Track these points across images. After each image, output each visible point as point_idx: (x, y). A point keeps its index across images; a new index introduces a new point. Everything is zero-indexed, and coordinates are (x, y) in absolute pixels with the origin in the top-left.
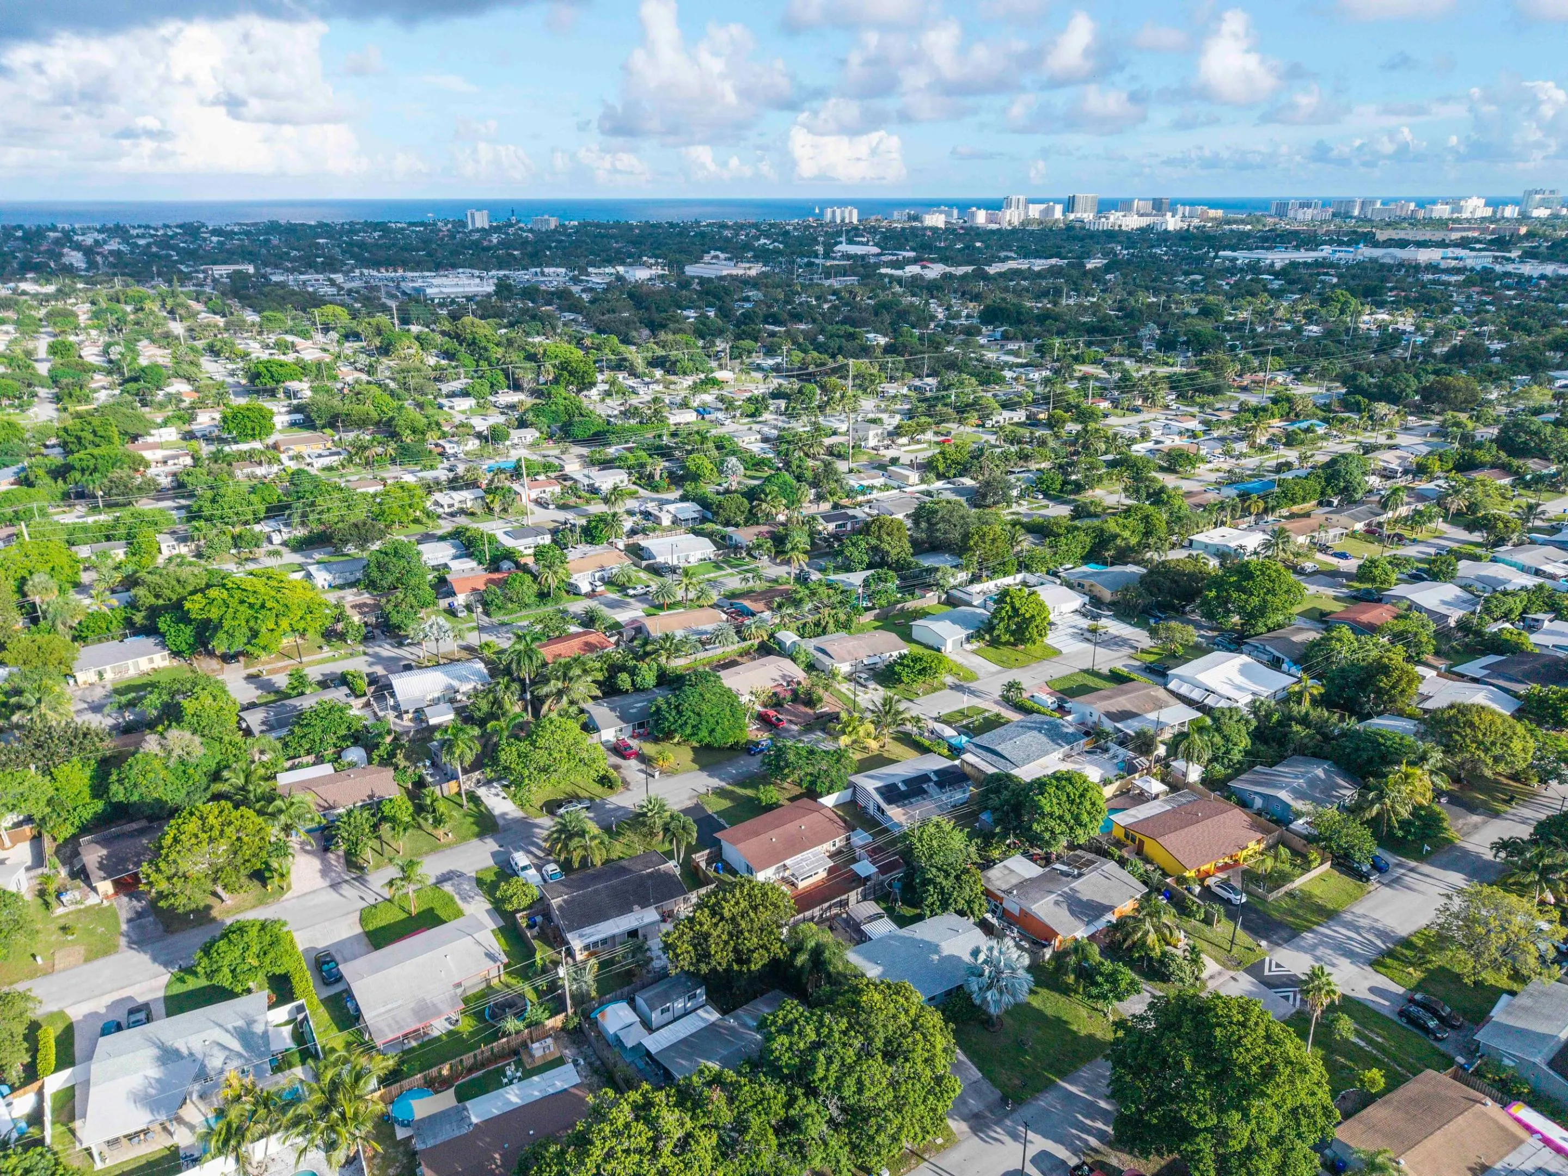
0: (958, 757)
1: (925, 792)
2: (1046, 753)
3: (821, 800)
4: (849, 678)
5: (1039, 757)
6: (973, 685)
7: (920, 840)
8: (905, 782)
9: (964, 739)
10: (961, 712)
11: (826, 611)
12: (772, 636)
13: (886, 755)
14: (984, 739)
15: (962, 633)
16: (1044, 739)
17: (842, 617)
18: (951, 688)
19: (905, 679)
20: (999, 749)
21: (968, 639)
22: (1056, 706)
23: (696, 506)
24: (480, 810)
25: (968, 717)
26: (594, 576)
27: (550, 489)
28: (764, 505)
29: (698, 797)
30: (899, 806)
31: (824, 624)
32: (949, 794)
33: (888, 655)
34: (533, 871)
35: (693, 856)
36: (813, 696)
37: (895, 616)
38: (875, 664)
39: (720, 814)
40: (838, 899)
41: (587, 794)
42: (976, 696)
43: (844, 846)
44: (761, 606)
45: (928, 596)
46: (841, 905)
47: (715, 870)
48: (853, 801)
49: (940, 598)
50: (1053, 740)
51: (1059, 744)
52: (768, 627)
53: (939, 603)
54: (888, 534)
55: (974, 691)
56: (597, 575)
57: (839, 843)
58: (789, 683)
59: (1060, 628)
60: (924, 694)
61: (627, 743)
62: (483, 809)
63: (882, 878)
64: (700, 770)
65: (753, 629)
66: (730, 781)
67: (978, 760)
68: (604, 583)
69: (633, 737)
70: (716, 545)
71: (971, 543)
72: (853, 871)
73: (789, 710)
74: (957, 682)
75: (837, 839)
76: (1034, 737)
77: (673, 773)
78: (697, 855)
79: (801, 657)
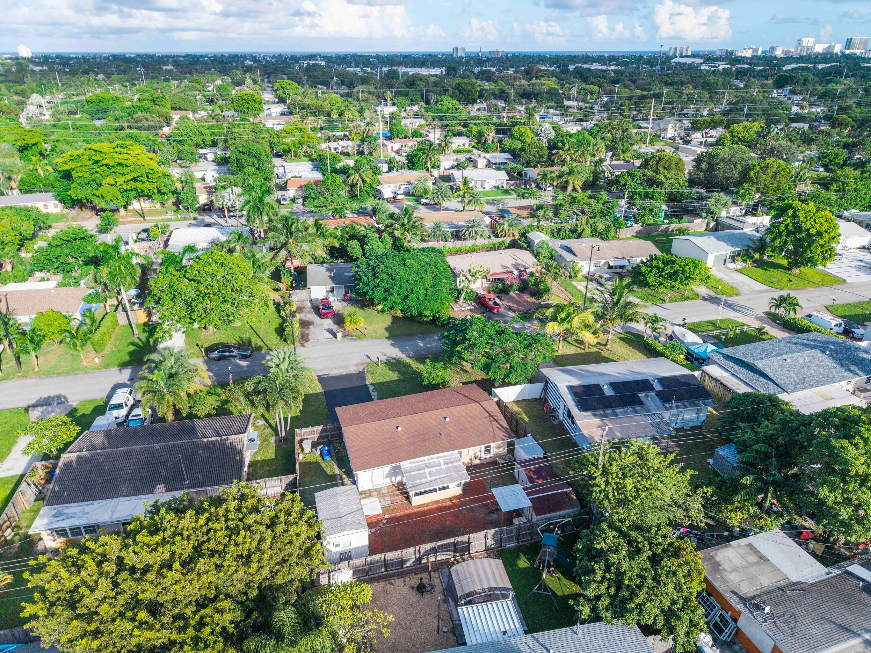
0: (698, 368)
1: (640, 403)
2: (830, 380)
3: (496, 391)
4: (589, 278)
5: (819, 383)
6: (732, 300)
7: (605, 473)
8: (614, 385)
9: (711, 348)
10: (713, 323)
11: (584, 218)
12: (523, 235)
13: (605, 354)
14: (739, 352)
15: (727, 250)
16: (831, 363)
17: (601, 226)
18: (705, 299)
19: (651, 280)
20: (759, 364)
21: (733, 258)
22: (841, 329)
23: (508, 156)
24: (148, 342)
25: (720, 328)
26: (400, 188)
27: (410, 144)
28: (561, 152)
29: (367, 365)
30: (595, 415)
31: (580, 231)
32: (675, 411)
33: (639, 260)
34: (123, 412)
35: (298, 431)
36: (542, 287)
37: (658, 235)
38: (622, 267)
39: (378, 386)
40: (451, 540)
41: (260, 343)
42: (733, 309)
43: (500, 456)
44: (524, 213)
45: (695, 221)
46: (455, 551)
47: (321, 454)
48: (540, 399)
49: (708, 224)
50: (842, 365)
51: (851, 371)
52: (521, 227)
53: (706, 230)
54: (665, 168)
55: (732, 305)
56: (403, 187)
57: (493, 451)
58: (521, 273)
59: (844, 260)
60: (671, 301)
61: (329, 303)
62: (151, 341)
63: (535, 518)
64: (388, 338)
65: (506, 226)
66: (412, 353)
67: (726, 374)
68: (407, 194)
69: (344, 300)
70: (511, 178)
71: (752, 174)
72: (493, 496)
73: (512, 297)
74: (713, 294)
75: (493, 445)
76: (814, 357)
77: (359, 338)
78: (304, 430)
79: (544, 252)
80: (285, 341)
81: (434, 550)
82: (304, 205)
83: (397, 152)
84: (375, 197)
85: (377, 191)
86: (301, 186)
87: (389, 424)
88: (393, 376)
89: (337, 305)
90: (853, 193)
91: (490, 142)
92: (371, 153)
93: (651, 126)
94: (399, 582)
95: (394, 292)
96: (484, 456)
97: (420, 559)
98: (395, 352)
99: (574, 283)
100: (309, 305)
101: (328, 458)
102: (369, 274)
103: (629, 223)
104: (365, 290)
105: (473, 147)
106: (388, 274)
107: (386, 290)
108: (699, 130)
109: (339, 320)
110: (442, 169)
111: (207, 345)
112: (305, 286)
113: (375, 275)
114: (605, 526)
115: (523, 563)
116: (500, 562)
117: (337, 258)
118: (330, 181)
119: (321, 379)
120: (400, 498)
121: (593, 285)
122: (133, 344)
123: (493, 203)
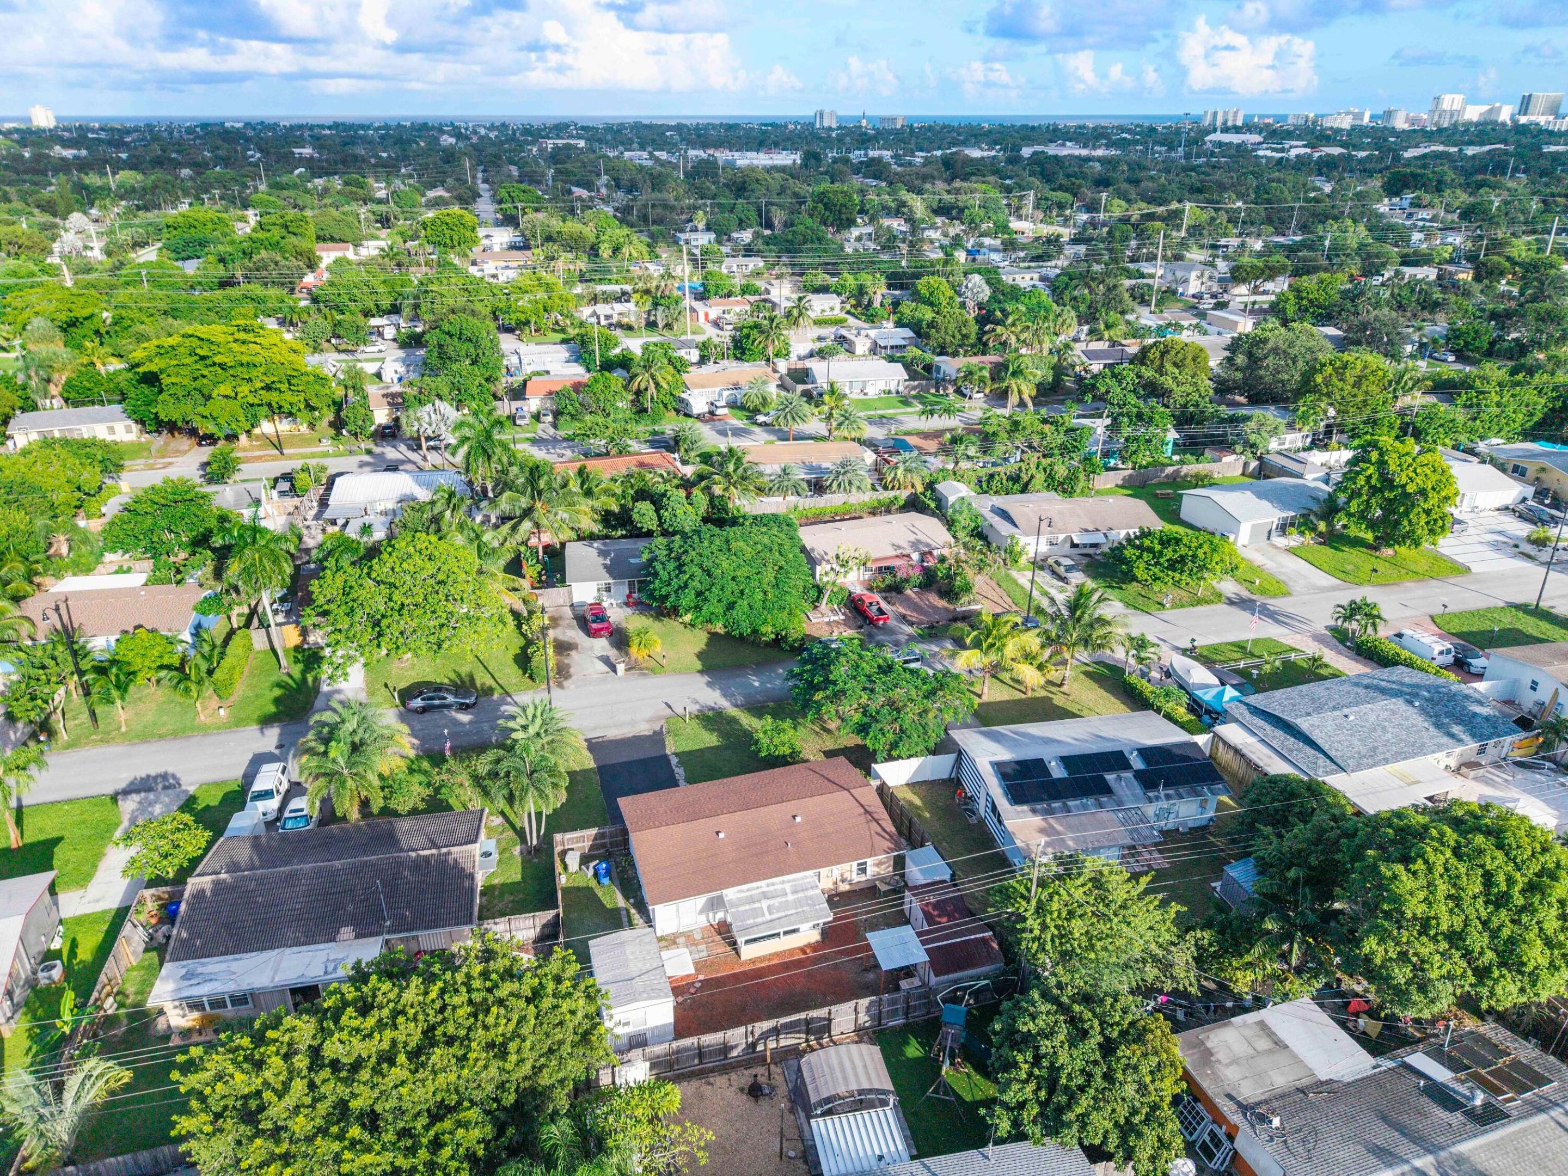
0: (1208, 728)
1: (1106, 790)
2: (1418, 750)
3: (878, 767)
4: (1039, 564)
5: (1399, 756)
6: (1275, 604)
7: (1041, 909)
8: (1066, 761)
9: (1230, 694)
10: (1240, 647)
11: (1033, 457)
12: (930, 486)
13: (1058, 700)
14: (1276, 701)
15: (1273, 515)
16: (1420, 721)
17: (1061, 471)
18: (1231, 602)
19: (1140, 572)
20: (1304, 724)
21: (1283, 528)
22: (1450, 659)
23: (908, 333)
24: (304, 680)
25: (1252, 655)
26: (720, 395)
27: (737, 309)
28: (999, 329)
29: (667, 719)
30: (1034, 811)
31: (1025, 478)
32: (1164, 804)
33: (1123, 533)
34: (273, 804)
35: (558, 837)
36: (958, 582)
37: (1160, 485)
38: (1095, 545)
39: (685, 757)
40: (802, 1016)
41: (489, 682)
42: (1278, 622)
43: (882, 880)
44: (932, 445)
45: (1225, 460)
46: (808, 1032)
47: (596, 875)
48: (950, 780)
49: (1246, 465)
50: (1438, 725)
51: (1452, 736)
52: (925, 472)
53: (1243, 474)
54: (1175, 365)
55: (1275, 613)
56: (726, 394)
57: (871, 870)
58: (924, 556)
59: (1471, 531)
60: (1175, 606)
61: (603, 610)
62: (310, 678)
63: (934, 980)
64: (701, 672)
65: (900, 472)
66: (740, 699)
67: (1252, 740)
68: (733, 405)
69: (627, 604)
70: (913, 376)
71: (1319, 379)
72: (868, 947)
73: (908, 599)
74: (1245, 594)
75: (870, 861)
76: (1394, 713)
77: (653, 671)
78: (568, 836)
79: (963, 520)
80: (531, 677)
81: (776, 1031)
82: (555, 426)
83: (716, 324)
84: (677, 411)
85: (682, 401)
86: (550, 393)
87: (705, 826)
88: (711, 740)
89: (617, 614)
90: (1495, 410)
91: (877, 304)
92: (668, 326)
93: (1160, 272)
94: (720, 1081)
95: (713, 596)
96: (856, 878)
97: (754, 1045)
98: (713, 698)
99: (1014, 573)
100: (568, 613)
101: (606, 881)
102: (671, 565)
103: (1112, 462)
104: (664, 592)
105: (848, 312)
106: (701, 566)
107: (699, 594)
108: (1244, 281)
109: (620, 640)
110: (793, 357)
111: (403, 685)
112: (563, 581)
113: (680, 567)
114: (1035, 995)
115: (913, 1050)
116: (876, 1049)
117: (615, 528)
118: (600, 386)
119: (593, 746)
120: (723, 949)
121: (1044, 578)
122: (279, 685)
123: (881, 421)
